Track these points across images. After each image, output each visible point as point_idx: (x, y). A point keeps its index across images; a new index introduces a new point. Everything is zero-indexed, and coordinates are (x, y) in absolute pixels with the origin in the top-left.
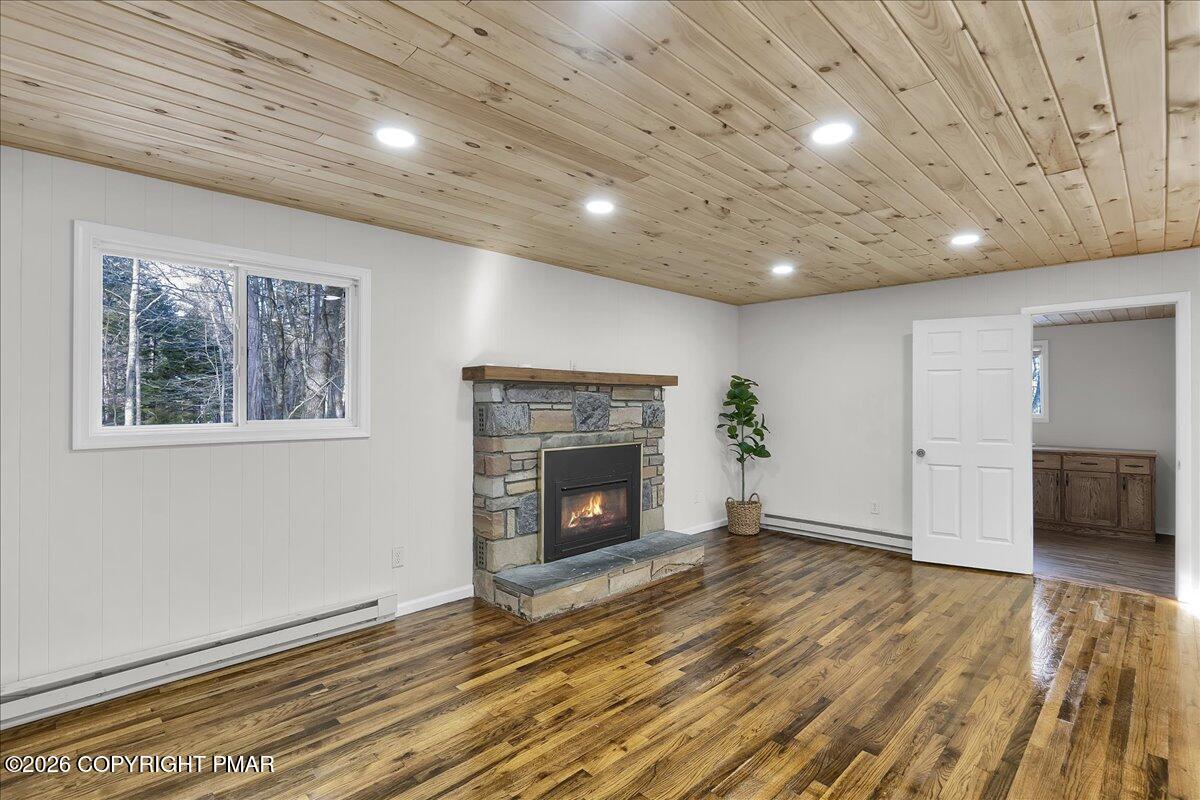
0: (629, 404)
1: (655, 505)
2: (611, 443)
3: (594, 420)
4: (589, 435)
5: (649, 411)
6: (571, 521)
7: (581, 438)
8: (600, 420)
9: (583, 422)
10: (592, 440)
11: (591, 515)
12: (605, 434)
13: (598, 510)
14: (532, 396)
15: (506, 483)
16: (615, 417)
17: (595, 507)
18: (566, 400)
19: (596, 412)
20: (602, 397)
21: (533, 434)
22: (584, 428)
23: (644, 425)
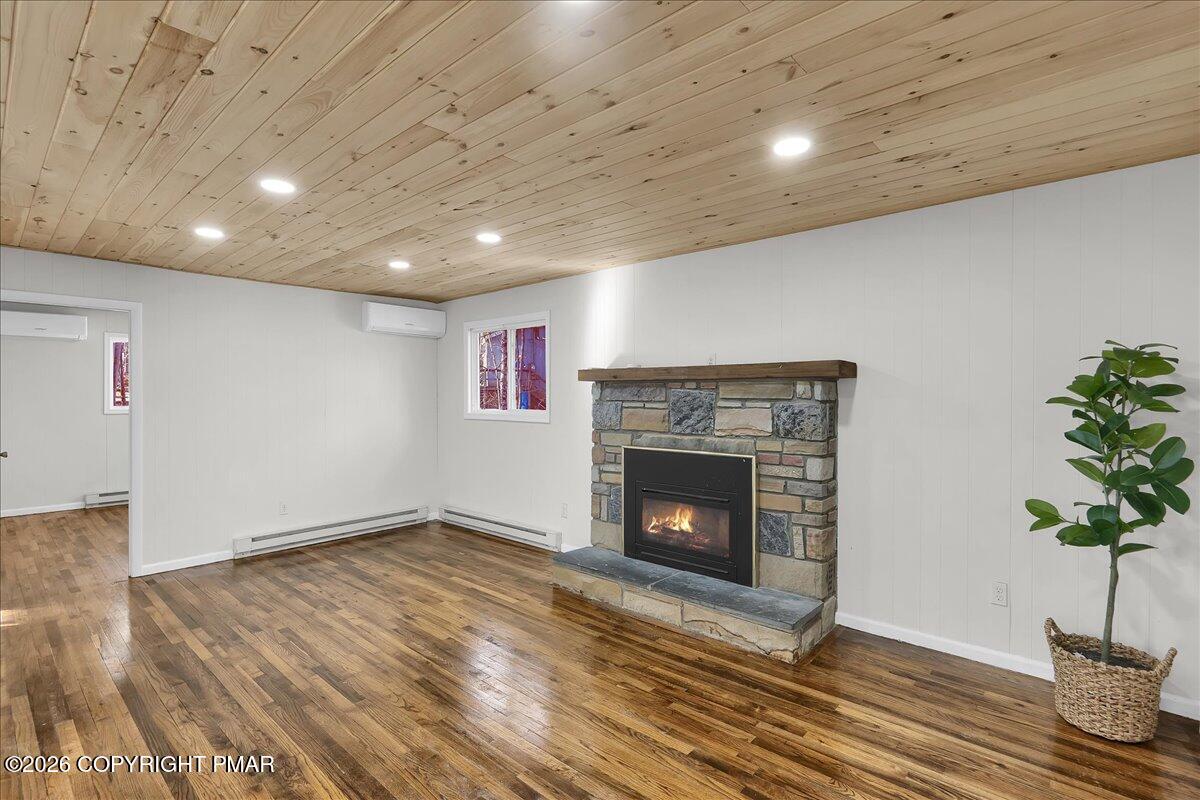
0: (748, 404)
1: (799, 553)
2: (714, 451)
3: (691, 422)
4: (686, 438)
5: (784, 415)
6: (652, 526)
7: (675, 441)
8: (699, 422)
9: (679, 423)
10: (688, 446)
11: (676, 528)
12: (708, 439)
13: (686, 526)
14: (626, 394)
15: (601, 472)
16: (723, 420)
17: (683, 521)
18: (657, 399)
19: (696, 413)
20: (704, 395)
21: (625, 431)
22: (678, 429)
23: (776, 433)
